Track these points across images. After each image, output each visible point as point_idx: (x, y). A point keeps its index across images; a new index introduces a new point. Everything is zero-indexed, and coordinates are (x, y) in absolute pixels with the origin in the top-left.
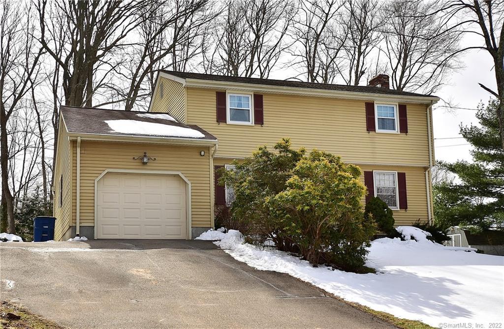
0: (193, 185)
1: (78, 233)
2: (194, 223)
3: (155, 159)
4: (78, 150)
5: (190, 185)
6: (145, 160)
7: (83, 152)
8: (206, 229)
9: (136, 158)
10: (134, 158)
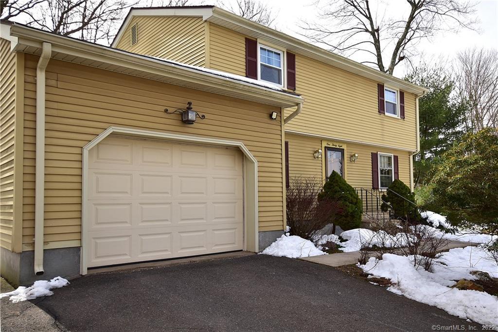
0: (261, 164)
1: (39, 268)
2: (262, 224)
3: (203, 116)
4: (41, 77)
5: (256, 164)
6: (191, 116)
7: (53, 83)
8: (278, 234)
9: (170, 110)
10: (166, 111)
